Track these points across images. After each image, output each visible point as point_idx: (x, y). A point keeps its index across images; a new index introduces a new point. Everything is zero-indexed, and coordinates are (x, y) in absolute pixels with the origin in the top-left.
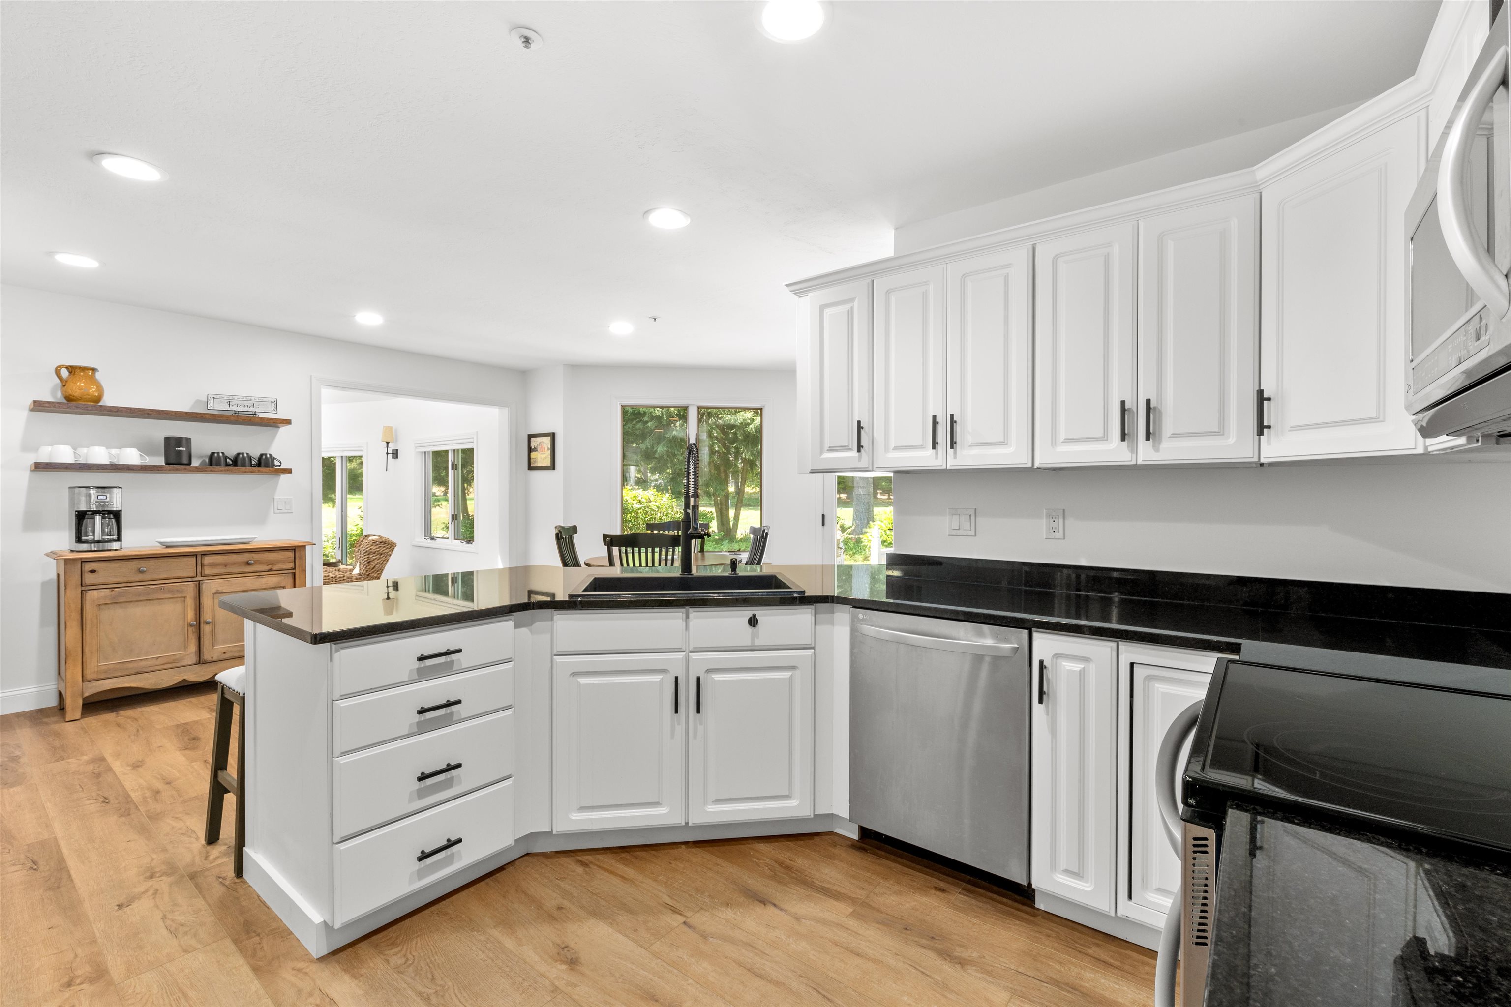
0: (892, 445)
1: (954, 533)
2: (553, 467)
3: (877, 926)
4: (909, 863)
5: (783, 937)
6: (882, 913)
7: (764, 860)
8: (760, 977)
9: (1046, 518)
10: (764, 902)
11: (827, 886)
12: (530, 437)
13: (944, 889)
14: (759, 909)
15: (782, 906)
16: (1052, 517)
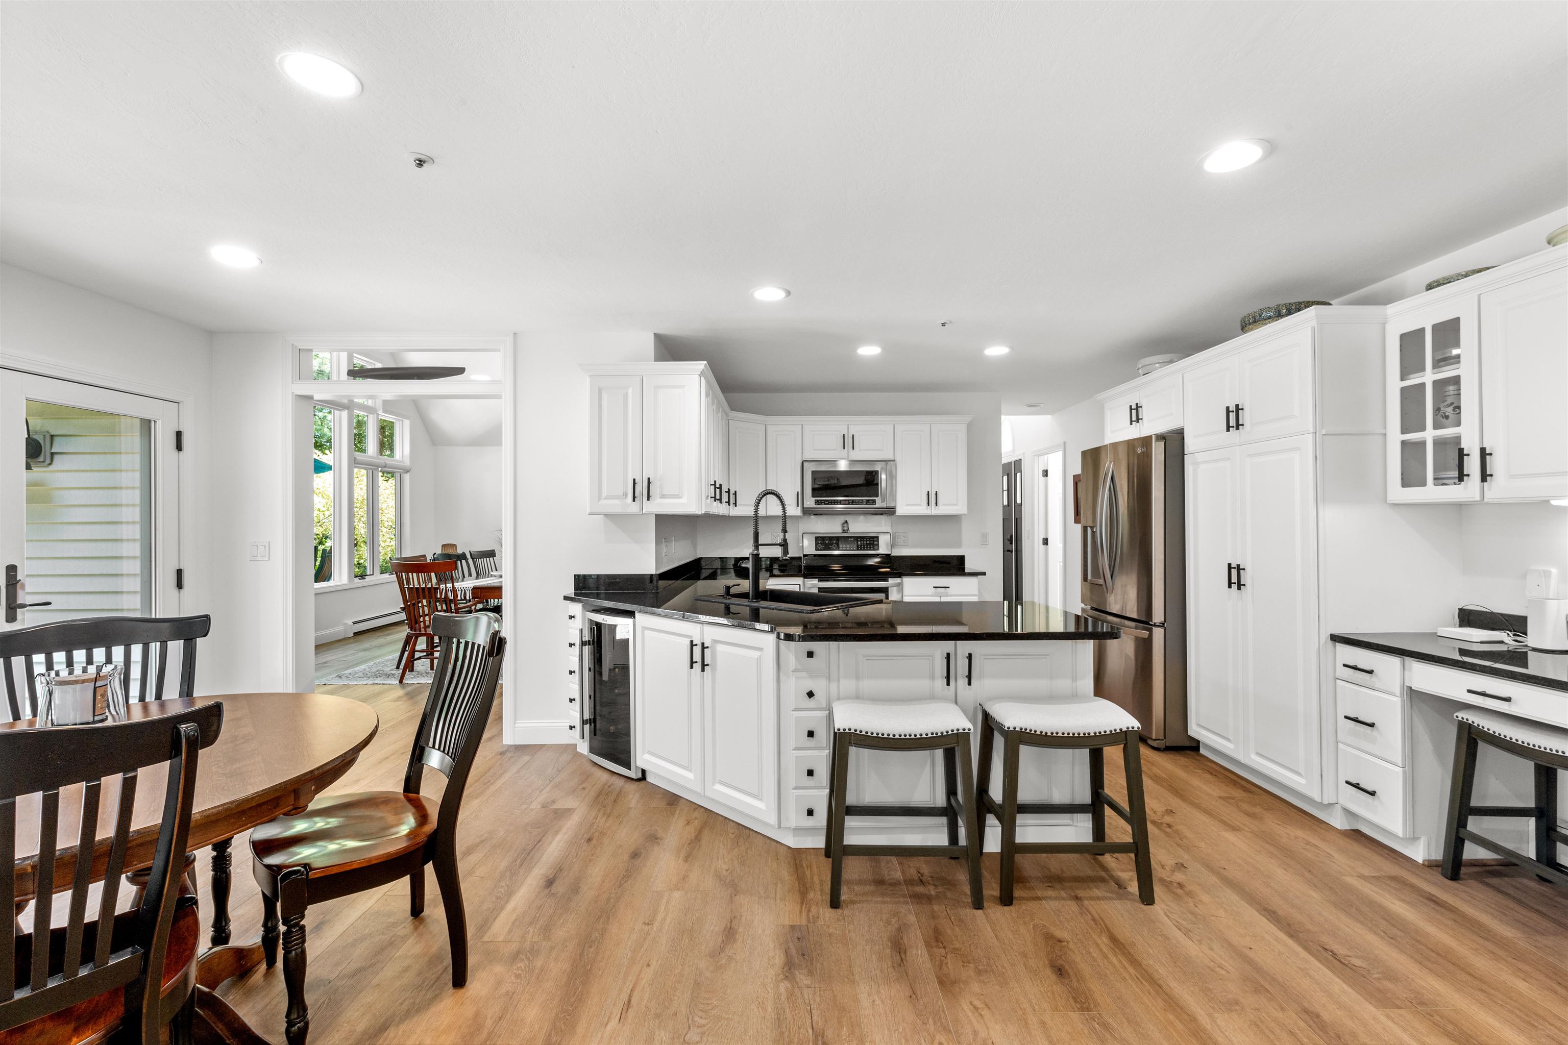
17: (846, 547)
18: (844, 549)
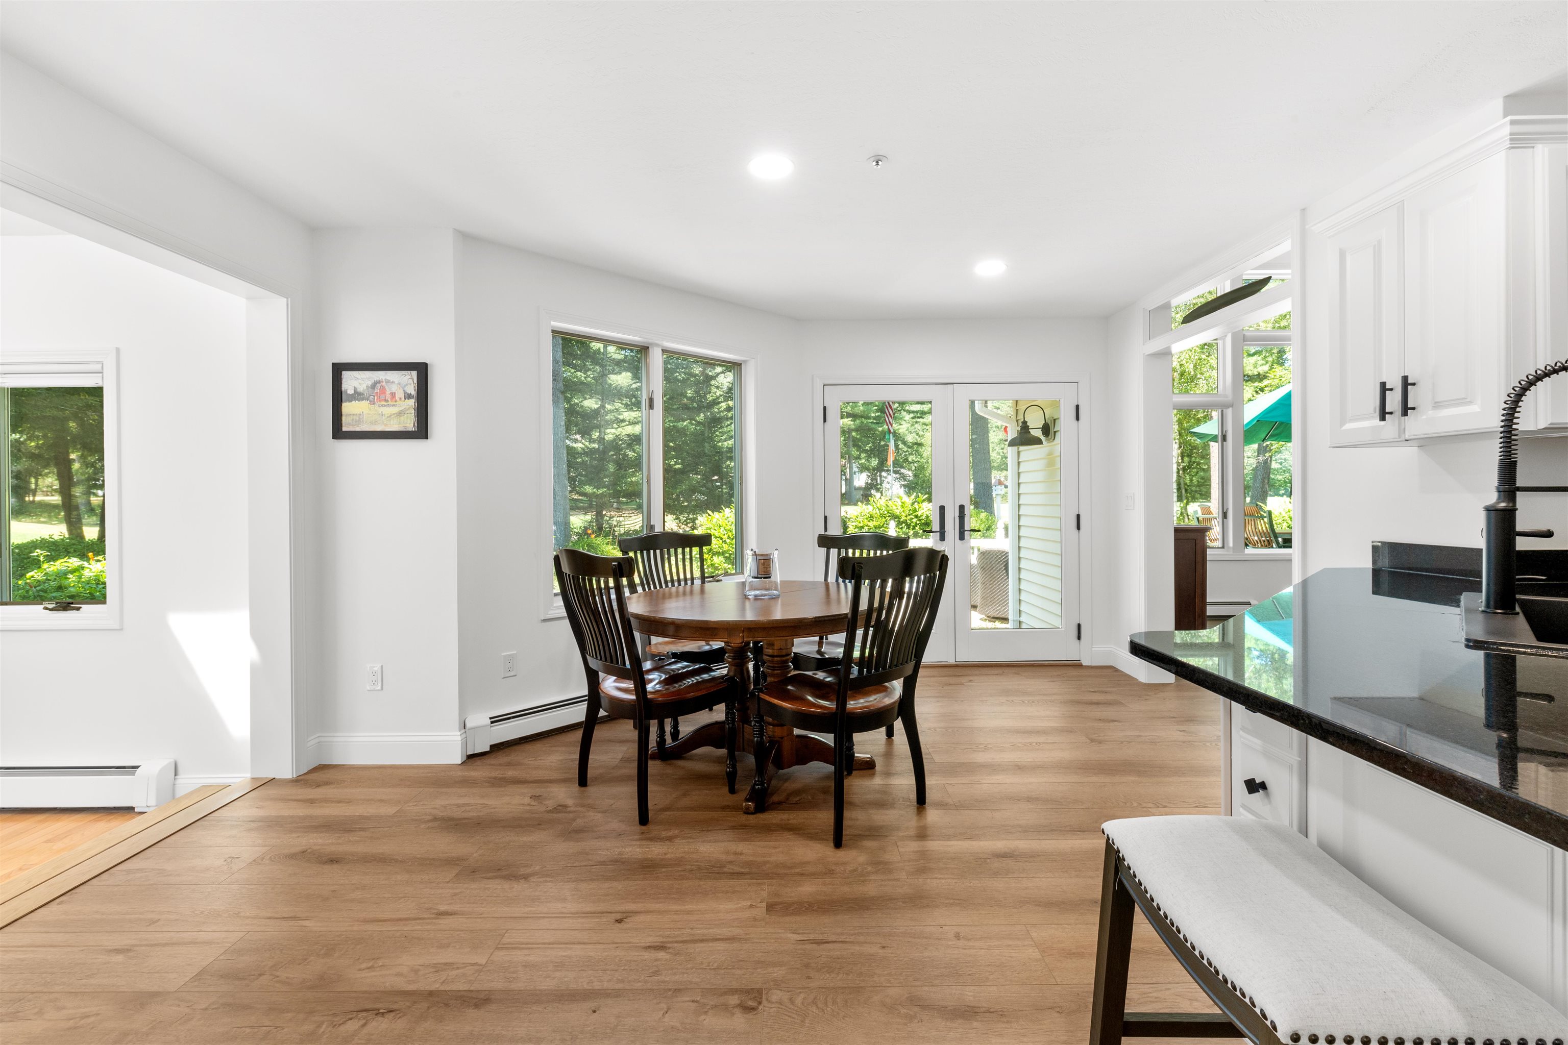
2: (422, 431)
12: (338, 369)
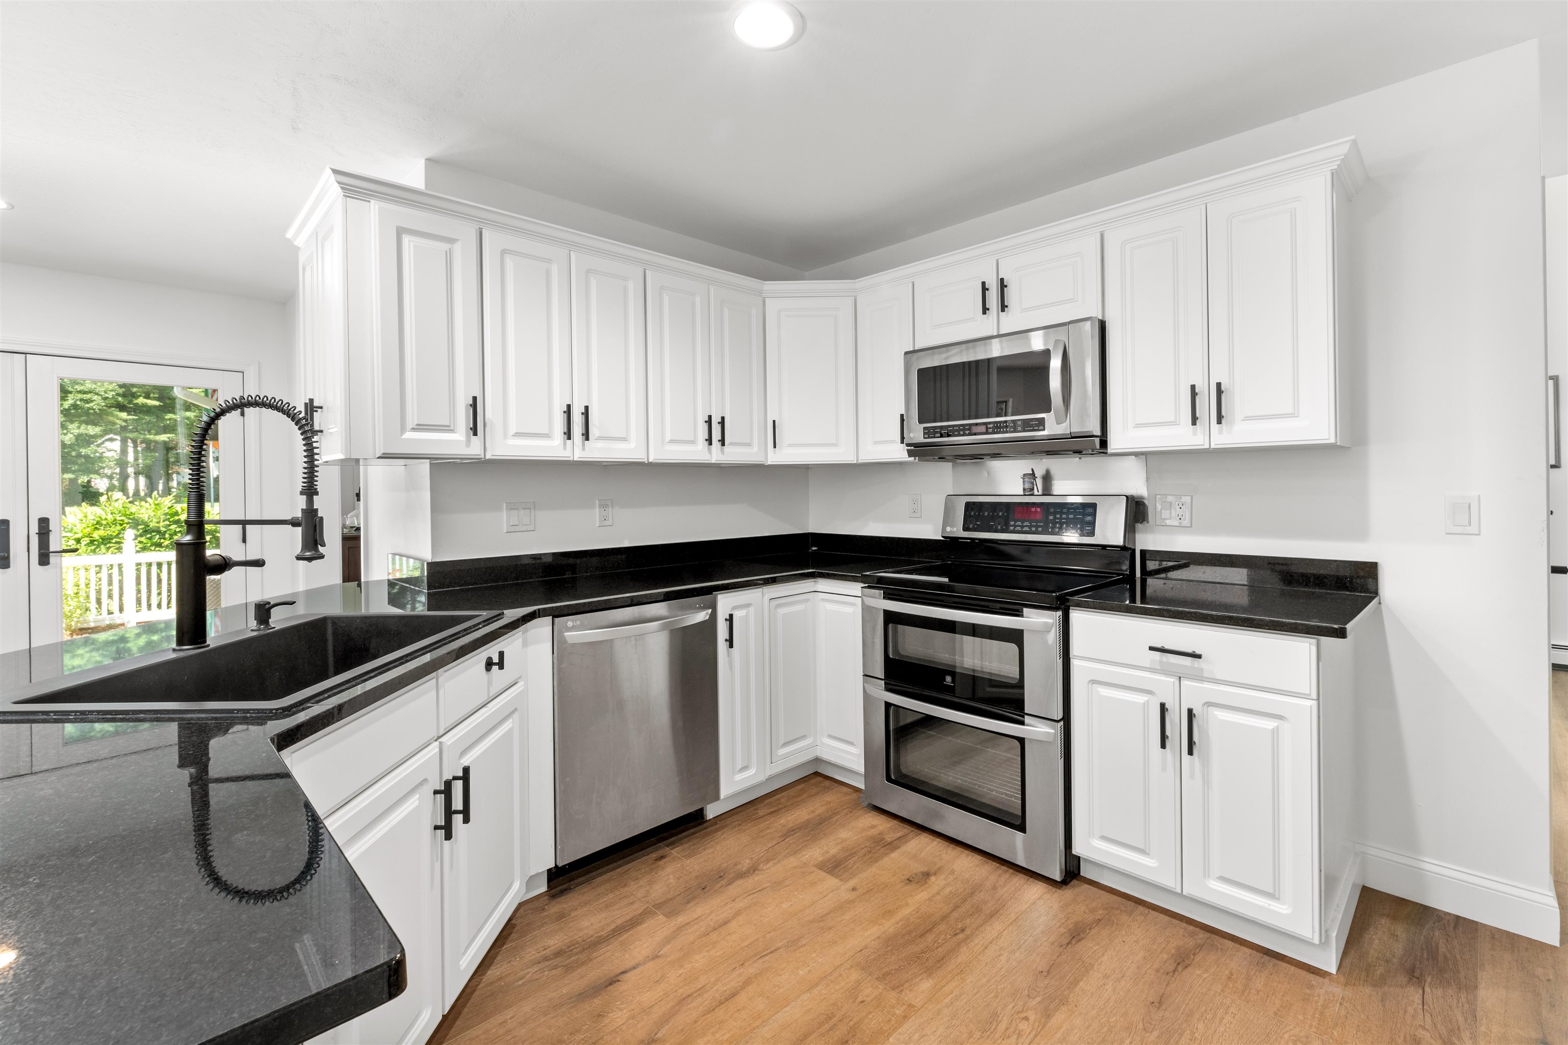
0: (512, 430)
1: (513, 529)
3: (691, 904)
4: (615, 864)
5: (681, 971)
6: (675, 898)
7: (528, 973)
8: (734, 996)
9: (600, 507)
10: (612, 981)
11: (613, 926)
13: (661, 855)
14: (622, 987)
15: (629, 964)
16: (603, 506)
17: (1030, 527)
18: (1027, 529)
